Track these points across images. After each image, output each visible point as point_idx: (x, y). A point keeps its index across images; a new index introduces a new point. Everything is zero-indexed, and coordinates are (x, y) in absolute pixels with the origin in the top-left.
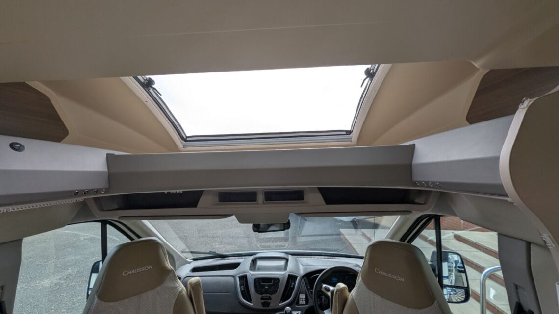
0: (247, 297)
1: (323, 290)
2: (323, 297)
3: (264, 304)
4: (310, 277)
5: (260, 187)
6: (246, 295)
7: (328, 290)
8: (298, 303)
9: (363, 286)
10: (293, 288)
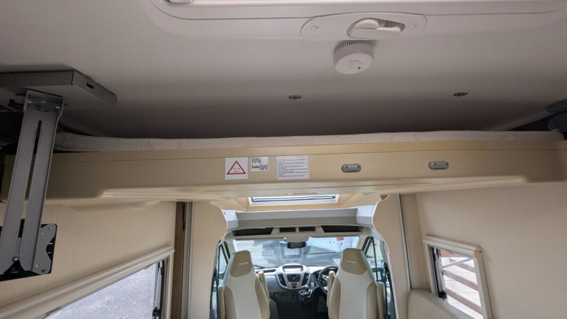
0: (284, 283)
1: (324, 278)
2: (323, 282)
3: (293, 287)
4: (316, 274)
5: (297, 226)
6: (283, 283)
7: (325, 277)
8: (310, 286)
9: (341, 269)
10: (307, 279)
